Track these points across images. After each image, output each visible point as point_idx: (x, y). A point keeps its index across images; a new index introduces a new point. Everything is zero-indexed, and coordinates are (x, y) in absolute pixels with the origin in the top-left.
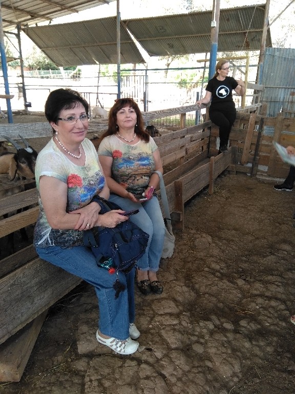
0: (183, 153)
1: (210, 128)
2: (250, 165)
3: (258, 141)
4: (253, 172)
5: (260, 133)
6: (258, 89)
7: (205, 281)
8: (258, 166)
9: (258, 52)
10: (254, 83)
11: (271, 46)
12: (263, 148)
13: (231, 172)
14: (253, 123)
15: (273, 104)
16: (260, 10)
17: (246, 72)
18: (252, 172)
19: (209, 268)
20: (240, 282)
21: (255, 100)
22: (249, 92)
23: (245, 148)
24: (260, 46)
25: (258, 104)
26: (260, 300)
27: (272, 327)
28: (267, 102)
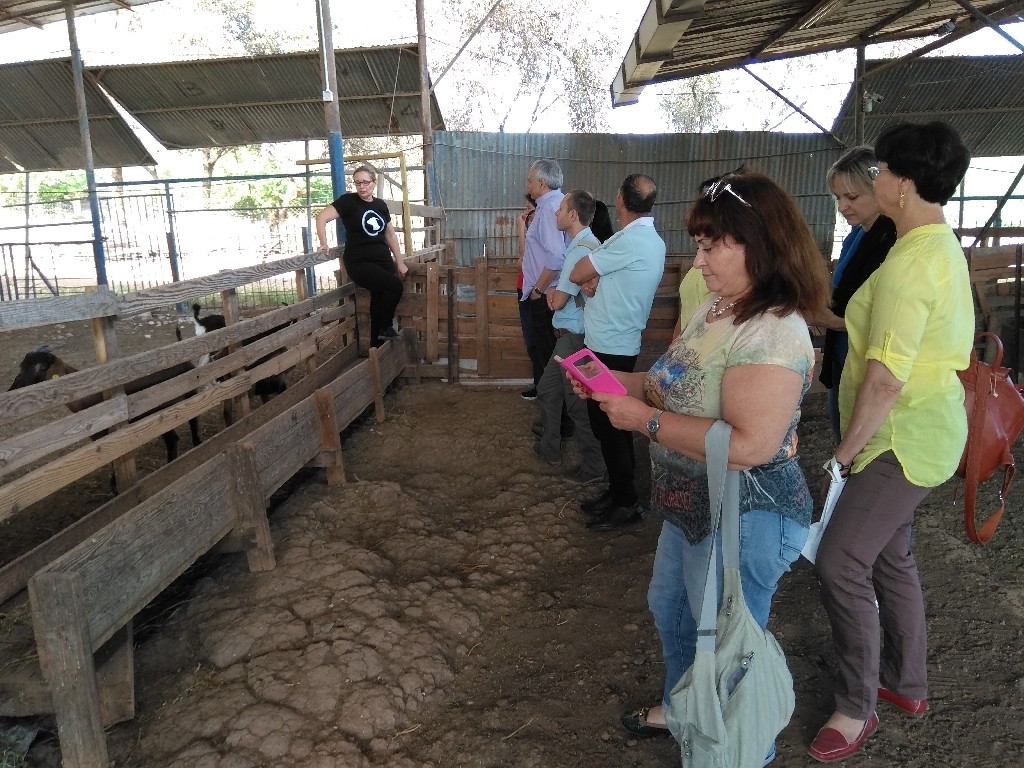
0: (312, 349)
1: (353, 297)
2: (444, 361)
3: (450, 314)
4: (453, 373)
5: (450, 298)
6: (433, 216)
7: (402, 544)
8: (458, 362)
9: (419, 139)
10: (422, 203)
11: (443, 128)
12: (462, 326)
13: (410, 381)
14: (435, 280)
15: (466, 244)
16: (408, 54)
17: (404, 183)
18: (450, 373)
19: (405, 528)
20: (461, 535)
21: (431, 239)
22: (417, 222)
23: (429, 329)
24: (422, 125)
25: (438, 245)
26: (494, 549)
27: (517, 574)
28: (454, 239)
